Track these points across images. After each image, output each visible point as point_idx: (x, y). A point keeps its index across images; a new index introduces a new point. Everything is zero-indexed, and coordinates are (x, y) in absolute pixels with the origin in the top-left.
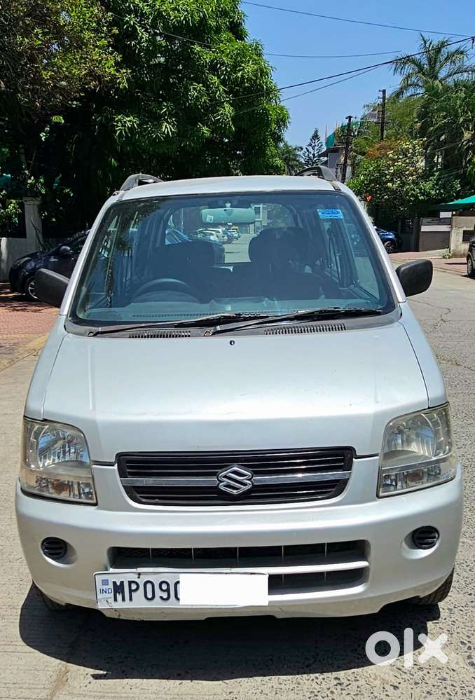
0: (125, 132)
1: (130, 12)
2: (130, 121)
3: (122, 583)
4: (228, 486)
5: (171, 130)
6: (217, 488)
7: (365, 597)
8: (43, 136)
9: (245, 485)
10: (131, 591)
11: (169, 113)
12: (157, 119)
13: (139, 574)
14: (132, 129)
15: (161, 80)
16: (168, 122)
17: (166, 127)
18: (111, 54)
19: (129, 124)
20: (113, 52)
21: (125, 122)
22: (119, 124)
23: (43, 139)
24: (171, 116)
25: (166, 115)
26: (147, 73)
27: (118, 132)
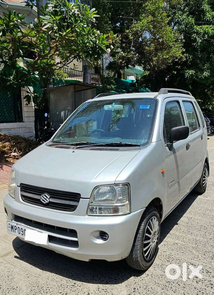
0: (189, 76)
1: (194, 33)
2: (191, 72)
3: (13, 226)
4: (43, 200)
5: (207, 74)
6: (40, 200)
7: (77, 253)
8: (166, 79)
9: (47, 201)
10: (15, 229)
11: (208, 68)
12: (202, 71)
13: (17, 224)
14: (192, 75)
15: (205, 56)
16: (206, 72)
17: (205, 73)
18: (181, 49)
19: (191, 73)
20: (182, 48)
21: (190, 73)
22: (187, 74)
23: (166, 80)
24: (208, 69)
25: (206, 69)
26: (200, 54)
27: (186, 76)
